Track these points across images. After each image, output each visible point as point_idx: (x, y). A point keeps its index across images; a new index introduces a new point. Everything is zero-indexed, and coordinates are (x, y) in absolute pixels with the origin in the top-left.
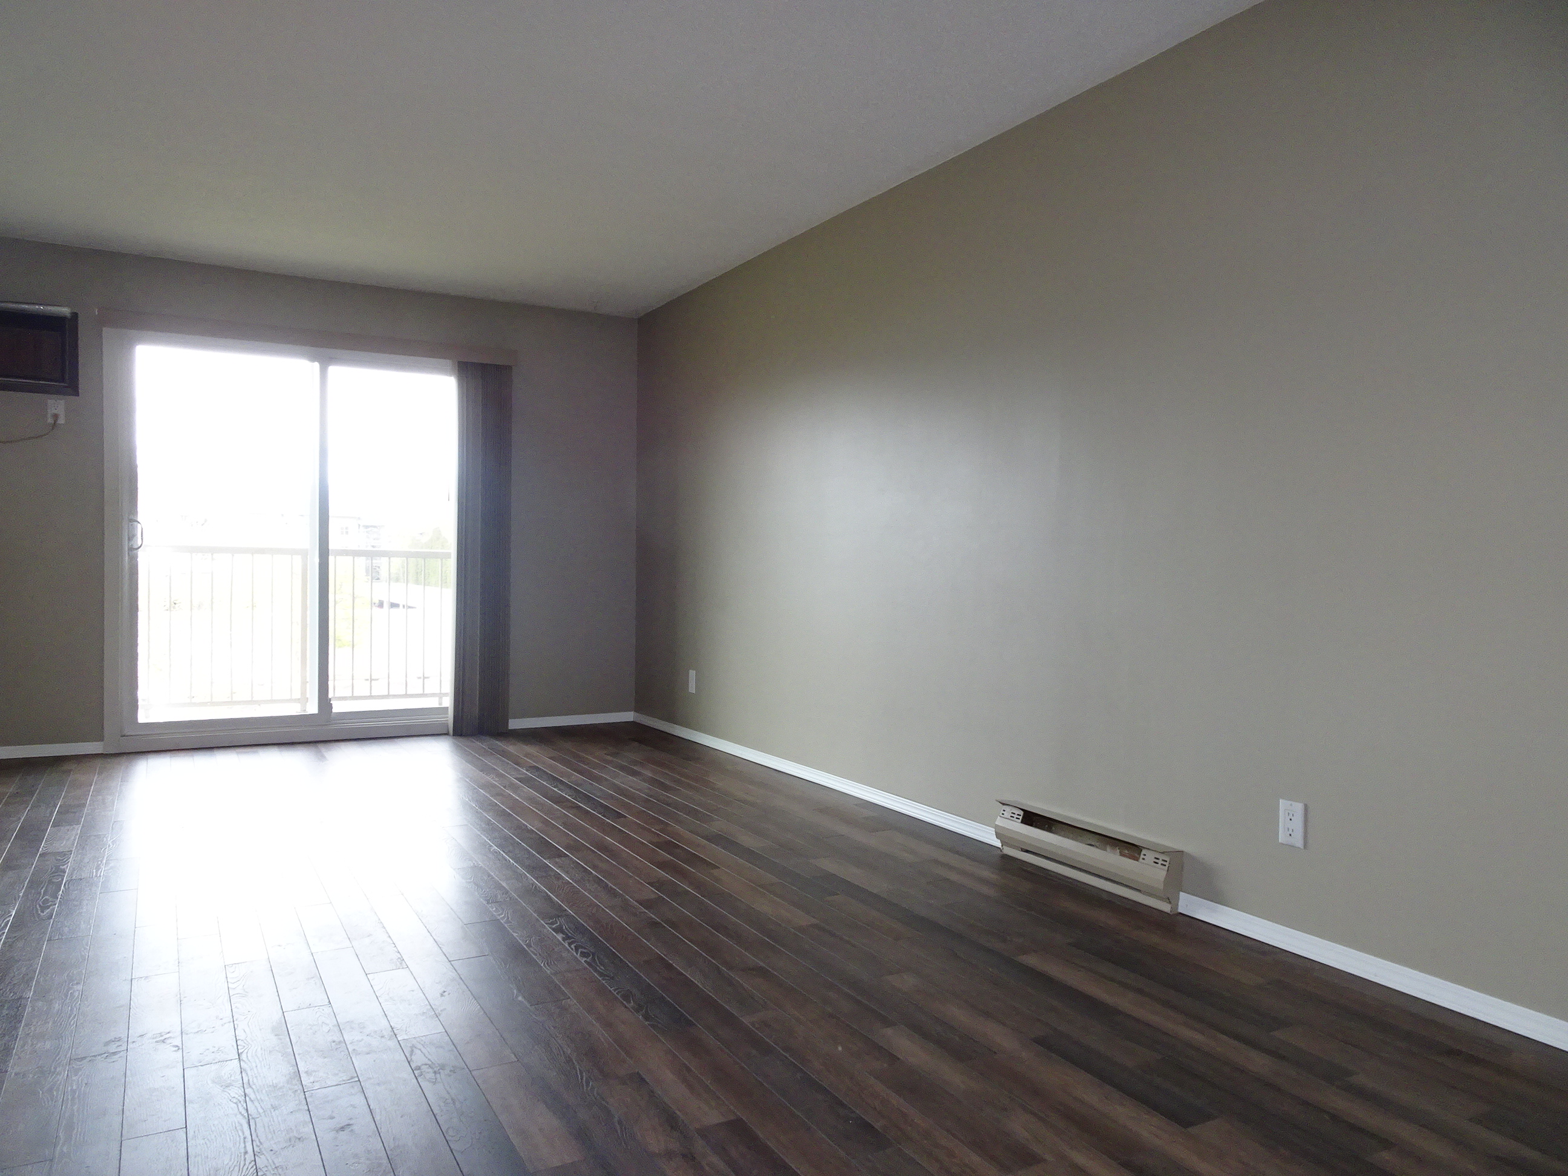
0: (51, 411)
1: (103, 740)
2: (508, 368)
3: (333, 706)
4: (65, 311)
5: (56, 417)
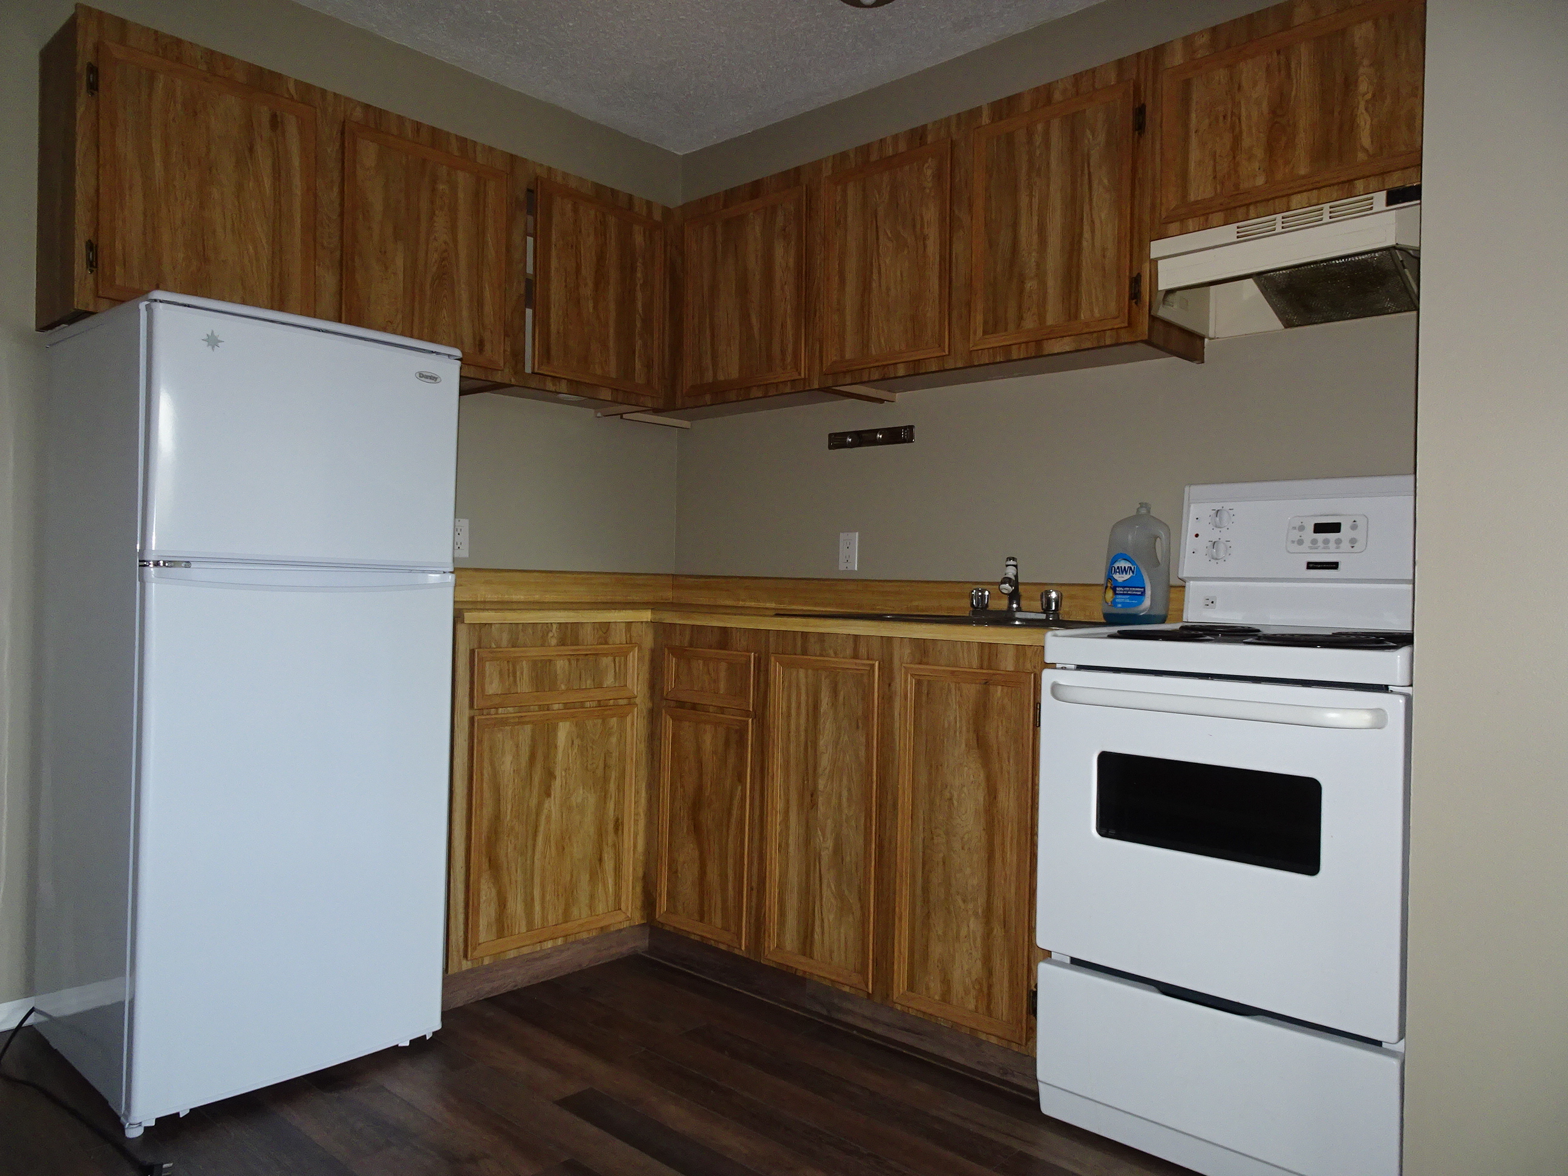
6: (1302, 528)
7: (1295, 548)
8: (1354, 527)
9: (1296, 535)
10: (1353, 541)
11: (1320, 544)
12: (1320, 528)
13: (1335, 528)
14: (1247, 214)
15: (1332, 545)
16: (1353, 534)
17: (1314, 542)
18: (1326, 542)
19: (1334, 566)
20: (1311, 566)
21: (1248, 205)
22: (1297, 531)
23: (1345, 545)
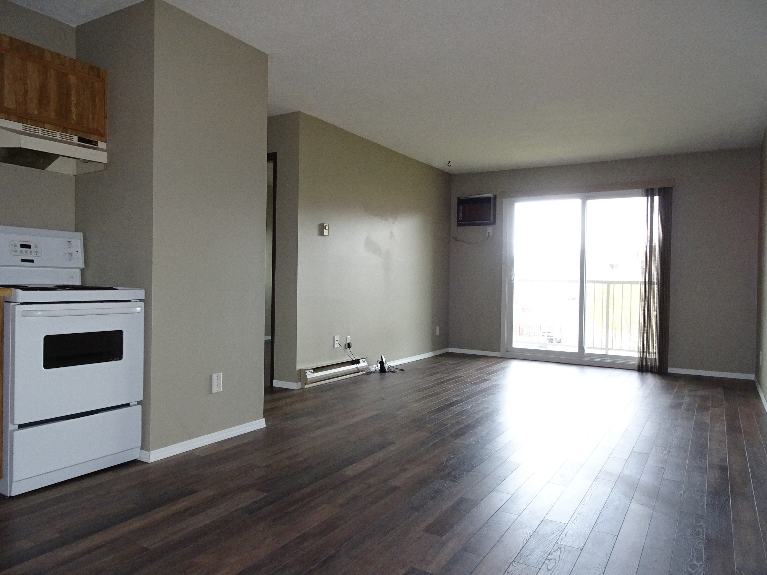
0: (488, 231)
1: (500, 352)
2: (671, 188)
3: (585, 350)
4: (490, 195)
5: (489, 233)
6: (15, 246)
7: (14, 253)
8: (36, 246)
9: (13, 248)
10: (37, 252)
11: (24, 252)
12: (23, 246)
13: (29, 247)
14: (27, 122)
15: (29, 253)
16: (36, 250)
17: (21, 251)
18: (26, 252)
19: (32, 261)
20: (23, 261)
21: (27, 119)
22: (13, 246)
23: (34, 254)
